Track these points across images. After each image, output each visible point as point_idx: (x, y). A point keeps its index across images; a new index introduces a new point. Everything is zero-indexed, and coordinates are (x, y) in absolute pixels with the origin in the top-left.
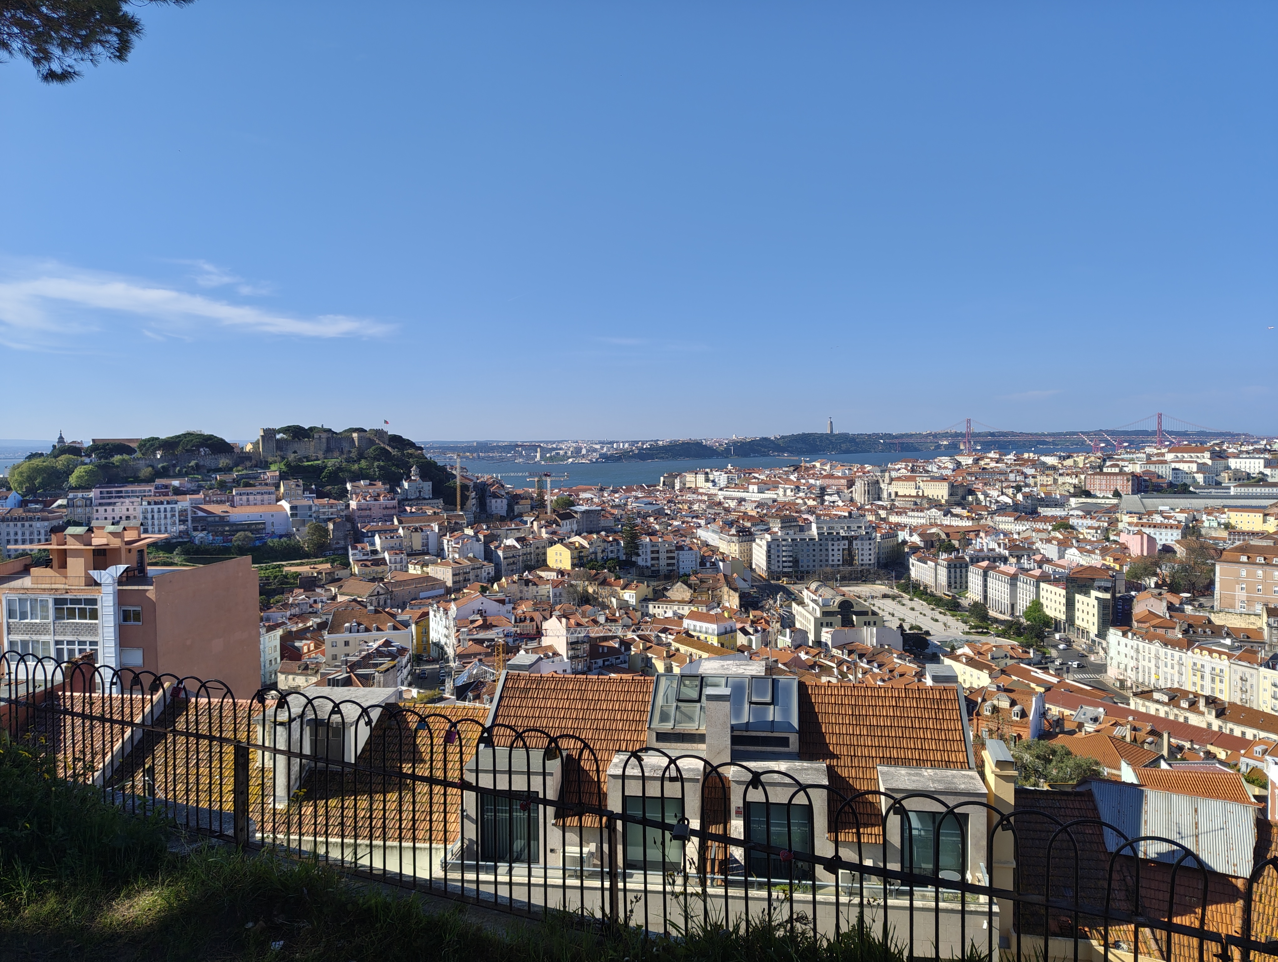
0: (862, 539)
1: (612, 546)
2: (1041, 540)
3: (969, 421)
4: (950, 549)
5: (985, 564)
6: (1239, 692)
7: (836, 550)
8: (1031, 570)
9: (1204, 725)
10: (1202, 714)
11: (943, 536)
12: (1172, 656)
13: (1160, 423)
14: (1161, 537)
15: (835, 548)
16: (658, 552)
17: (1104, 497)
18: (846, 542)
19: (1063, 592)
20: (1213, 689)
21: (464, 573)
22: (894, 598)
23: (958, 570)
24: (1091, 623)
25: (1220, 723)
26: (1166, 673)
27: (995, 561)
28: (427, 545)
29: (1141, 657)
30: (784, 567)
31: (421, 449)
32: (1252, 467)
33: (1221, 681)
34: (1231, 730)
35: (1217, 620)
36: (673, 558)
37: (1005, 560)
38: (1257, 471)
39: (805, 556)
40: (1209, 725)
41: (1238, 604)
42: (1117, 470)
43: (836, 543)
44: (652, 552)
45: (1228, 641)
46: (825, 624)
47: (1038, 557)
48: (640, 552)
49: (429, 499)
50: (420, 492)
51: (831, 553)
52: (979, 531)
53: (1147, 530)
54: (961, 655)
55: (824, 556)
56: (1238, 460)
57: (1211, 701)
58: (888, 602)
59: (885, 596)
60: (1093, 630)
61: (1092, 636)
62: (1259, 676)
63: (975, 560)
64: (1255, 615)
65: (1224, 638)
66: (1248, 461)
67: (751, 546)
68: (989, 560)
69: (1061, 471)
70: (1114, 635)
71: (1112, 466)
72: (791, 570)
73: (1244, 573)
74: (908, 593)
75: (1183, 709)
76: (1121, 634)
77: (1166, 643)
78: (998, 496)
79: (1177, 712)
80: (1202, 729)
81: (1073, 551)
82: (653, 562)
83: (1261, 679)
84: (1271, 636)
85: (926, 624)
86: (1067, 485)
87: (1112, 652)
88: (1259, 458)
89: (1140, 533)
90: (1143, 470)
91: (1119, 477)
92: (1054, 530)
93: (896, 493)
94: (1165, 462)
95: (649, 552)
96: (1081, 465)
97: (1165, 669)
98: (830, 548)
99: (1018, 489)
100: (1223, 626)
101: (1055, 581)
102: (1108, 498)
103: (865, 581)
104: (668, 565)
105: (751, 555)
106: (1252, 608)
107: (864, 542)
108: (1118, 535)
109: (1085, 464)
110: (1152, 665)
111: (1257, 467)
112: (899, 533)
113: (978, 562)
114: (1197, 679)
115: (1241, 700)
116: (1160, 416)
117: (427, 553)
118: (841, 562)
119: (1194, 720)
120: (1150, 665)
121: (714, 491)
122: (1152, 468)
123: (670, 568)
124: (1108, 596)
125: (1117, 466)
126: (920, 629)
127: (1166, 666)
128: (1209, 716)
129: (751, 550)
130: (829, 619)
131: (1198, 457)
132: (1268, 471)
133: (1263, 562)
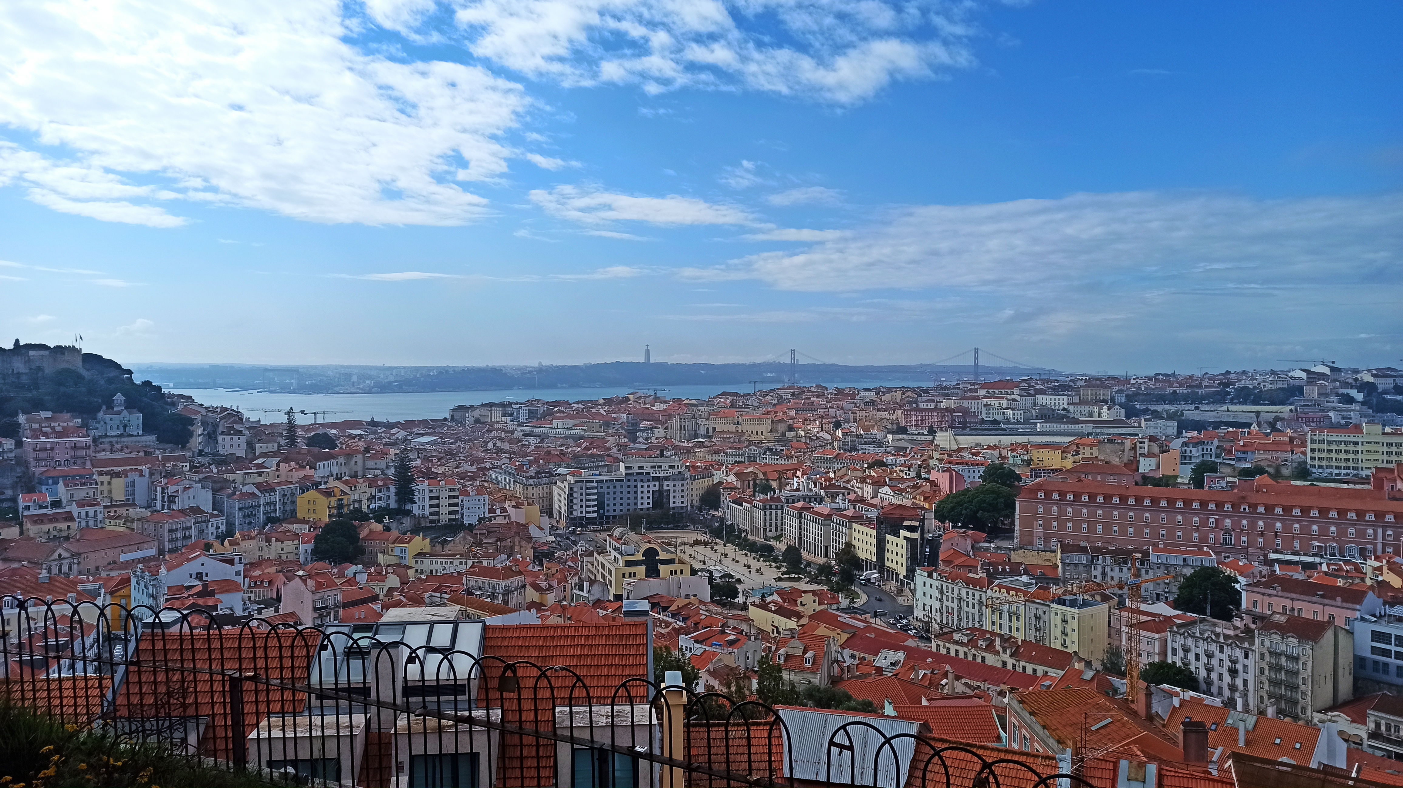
0: (674, 480)
1: (380, 491)
2: (856, 478)
3: (793, 352)
4: (766, 489)
5: (800, 504)
6: (1034, 630)
7: (645, 492)
8: (845, 510)
9: (999, 665)
10: (998, 653)
11: (761, 476)
12: (973, 595)
13: (976, 358)
14: (969, 474)
15: (645, 489)
16: (438, 498)
17: (919, 434)
18: (657, 483)
19: (874, 532)
20: (1010, 627)
21: (184, 529)
22: (706, 544)
23: (774, 512)
24: (900, 564)
25: (1014, 662)
26: (967, 612)
27: (810, 502)
28: (133, 493)
29: (945, 598)
30: (587, 512)
31: (129, 372)
32: (1057, 404)
33: (1018, 619)
34: (1024, 668)
35: (1016, 557)
36: (456, 505)
37: (820, 500)
38: (1061, 408)
39: (612, 499)
40: (1004, 663)
41: (1036, 541)
42: (933, 406)
43: (645, 485)
44: (431, 498)
45: (1025, 579)
46: (627, 575)
47: (852, 496)
48: (416, 499)
49: (138, 435)
50: (125, 427)
51: (640, 495)
52: (796, 470)
53: (956, 467)
54: (770, 603)
55: (632, 498)
56: (1044, 397)
57: (1006, 640)
58: (700, 549)
59: (697, 542)
60: (903, 572)
61: (901, 577)
62: (1050, 612)
63: (790, 501)
64: (1050, 551)
65: (1021, 576)
66: (1053, 397)
67: (551, 489)
68: (804, 500)
69: (879, 406)
70: (920, 576)
71: (927, 401)
72: (595, 515)
73: (1040, 509)
74: (722, 538)
75: (981, 649)
76: (926, 574)
77: (969, 582)
78: (818, 432)
79: (975, 653)
80: (997, 668)
81: (886, 489)
82: (432, 510)
83: (1053, 614)
84: (1064, 572)
85: (737, 571)
86: (885, 420)
87: (919, 594)
88: (1063, 395)
89: (948, 470)
90: (957, 405)
91: (934, 414)
92: (868, 468)
93: (714, 429)
94: (977, 398)
95: (427, 499)
96: (898, 400)
97: (967, 609)
98: (640, 489)
99: (838, 425)
100: (1021, 564)
101: (866, 522)
102: (923, 434)
103: (676, 527)
104: (450, 513)
105: (552, 500)
106: (1048, 545)
107: (676, 483)
108: (928, 472)
109: (902, 399)
110: (955, 605)
111: (1061, 404)
112: (715, 472)
113: (793, 502)
114: (996, 618)
115: (1036, 637)
116: (976, 350)
117: (134, 505)
118: (651, 506)
119: (991, 660)
120: (953, 605)
121: (511, 426)
122: (965, 404)
123: (453, 516)
124: (916, 535)
125: (933, 401)
126: (732, 577)
127: (968, 606)
128: (1004, 655)
129: (551, 493)
130: (632, 569)
131: (1007, 393)
132: (1071, 408)
133: (1058, 498)
